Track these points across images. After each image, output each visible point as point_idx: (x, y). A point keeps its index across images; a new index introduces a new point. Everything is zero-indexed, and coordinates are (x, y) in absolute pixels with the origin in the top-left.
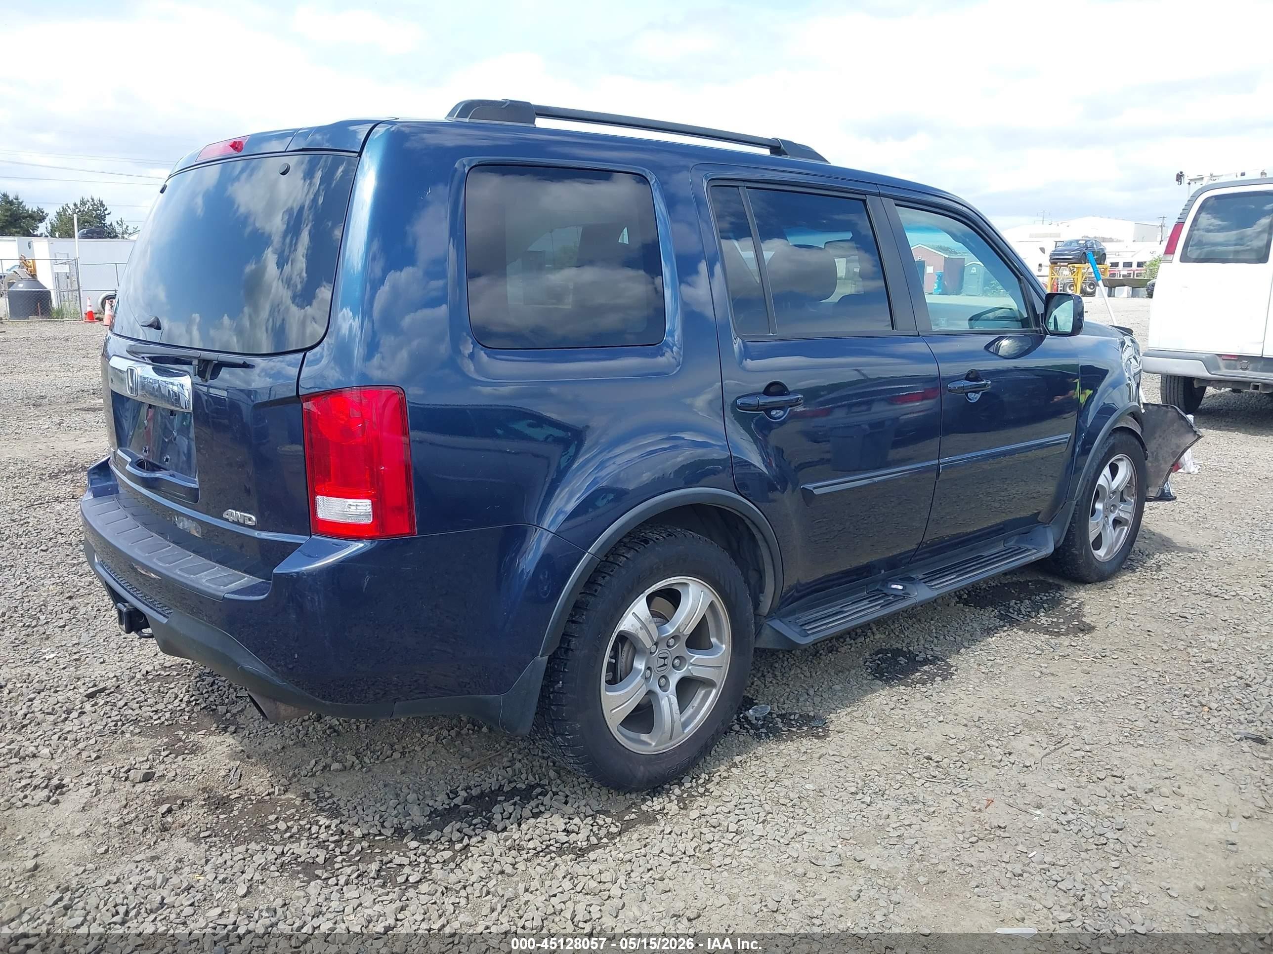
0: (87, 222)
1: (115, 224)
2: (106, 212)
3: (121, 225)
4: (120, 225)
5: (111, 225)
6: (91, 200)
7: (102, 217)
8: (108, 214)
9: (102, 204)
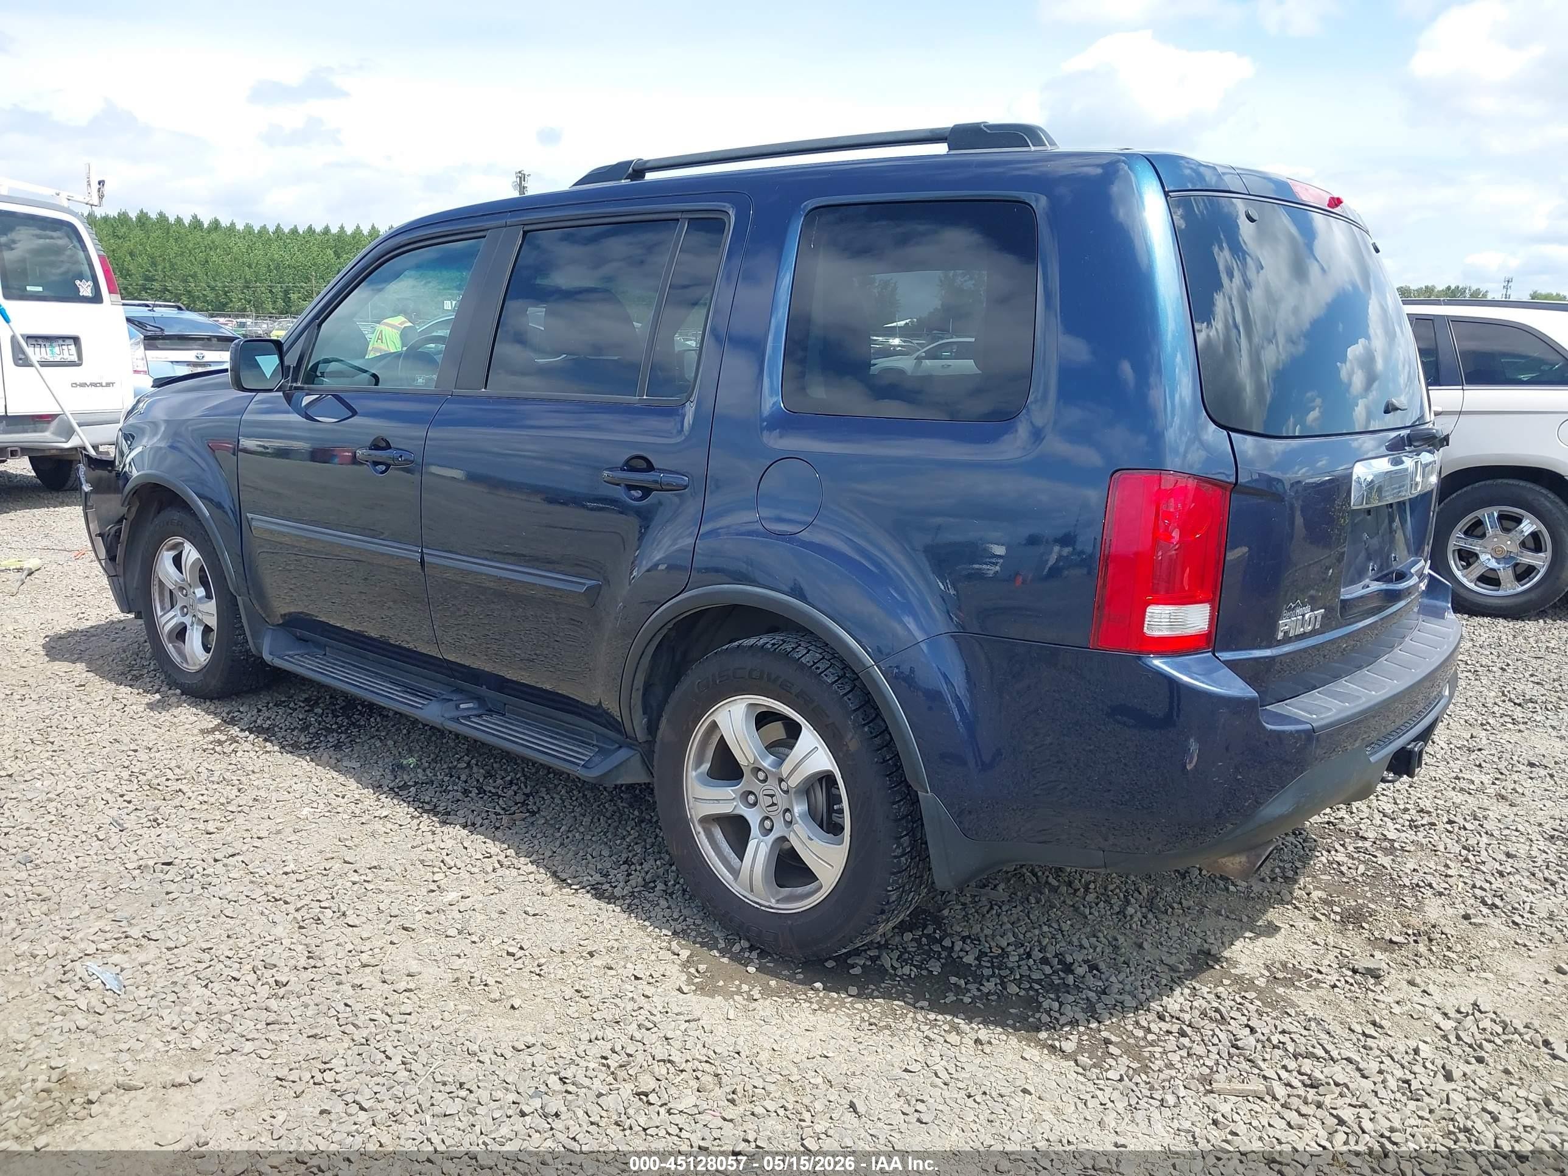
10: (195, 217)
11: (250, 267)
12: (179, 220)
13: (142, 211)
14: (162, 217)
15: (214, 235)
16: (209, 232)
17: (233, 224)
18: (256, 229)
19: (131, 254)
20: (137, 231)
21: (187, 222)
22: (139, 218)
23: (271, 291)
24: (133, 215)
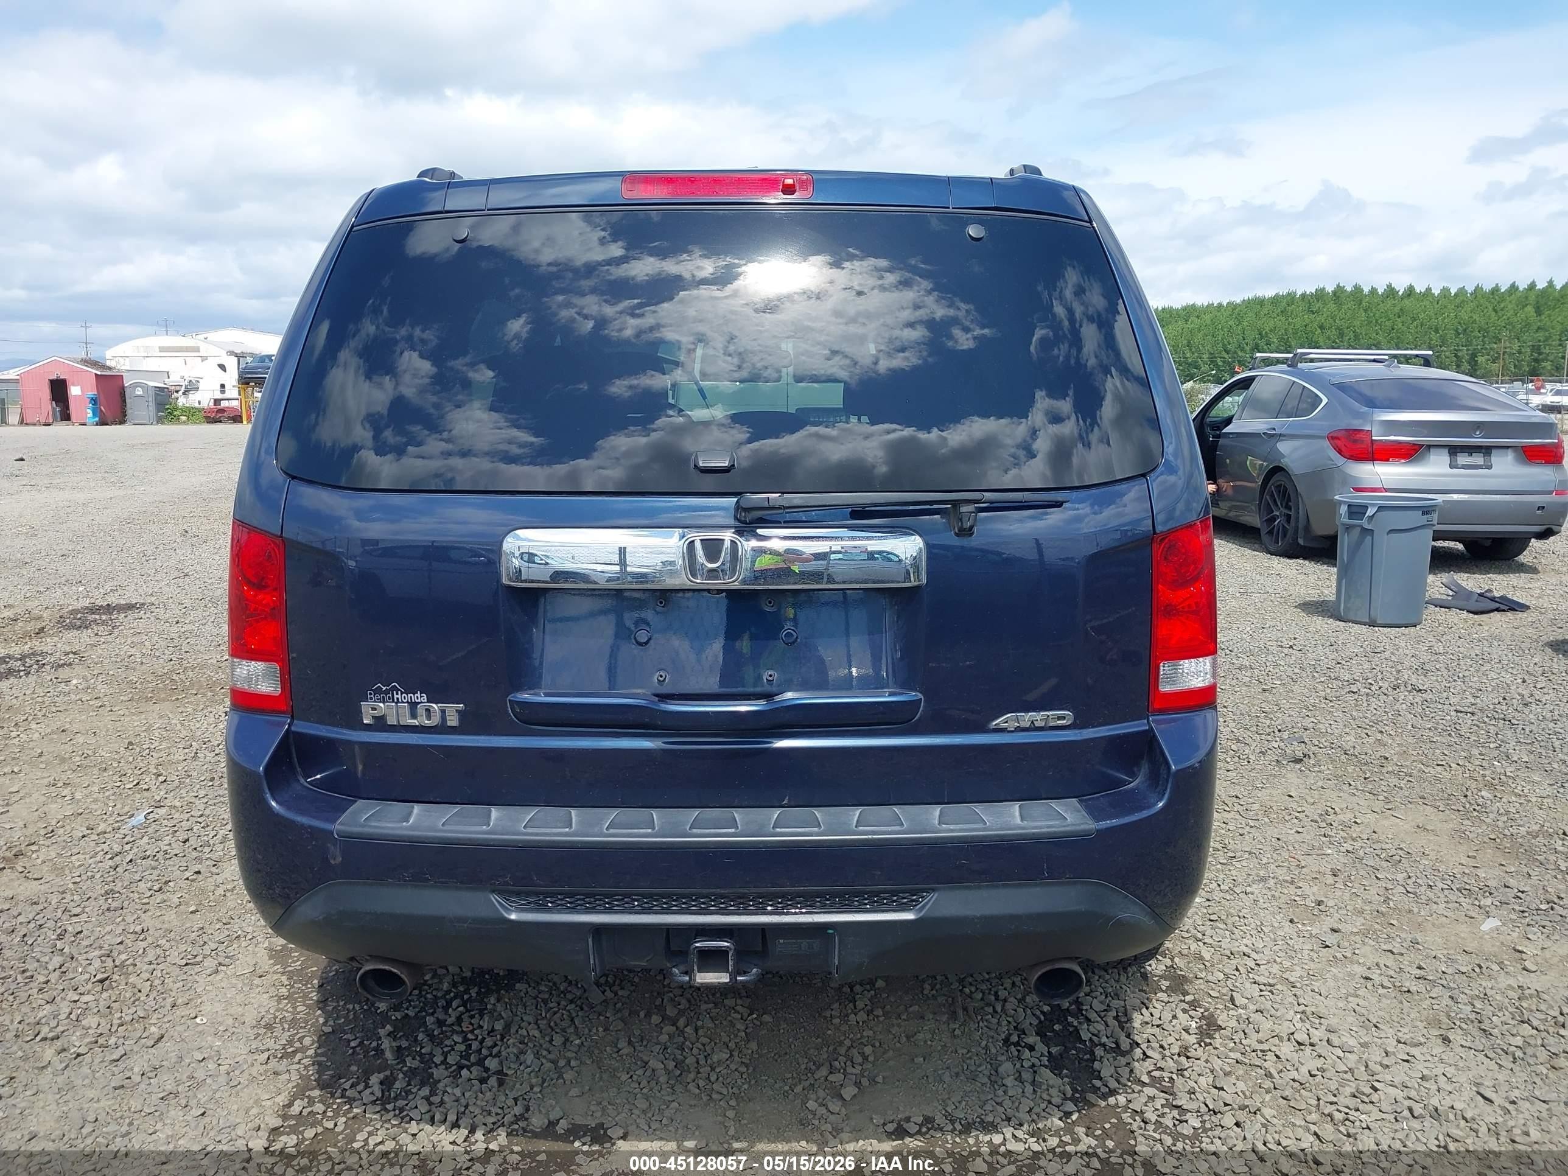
10: (1389, 286)
11: (1437, 331)
12: (1373, 291)
13: (1338, 286)
14: (1358, 289)
15: (1406, 301)
16: (1402, 299)
17: (1429, 289)
18: (1453, 291)
19: (1322, 327)
20: (1332, 306)
21: (1380, 291)
22: (1335, 293)
23: (1456, 356)
24: (1330, 289)
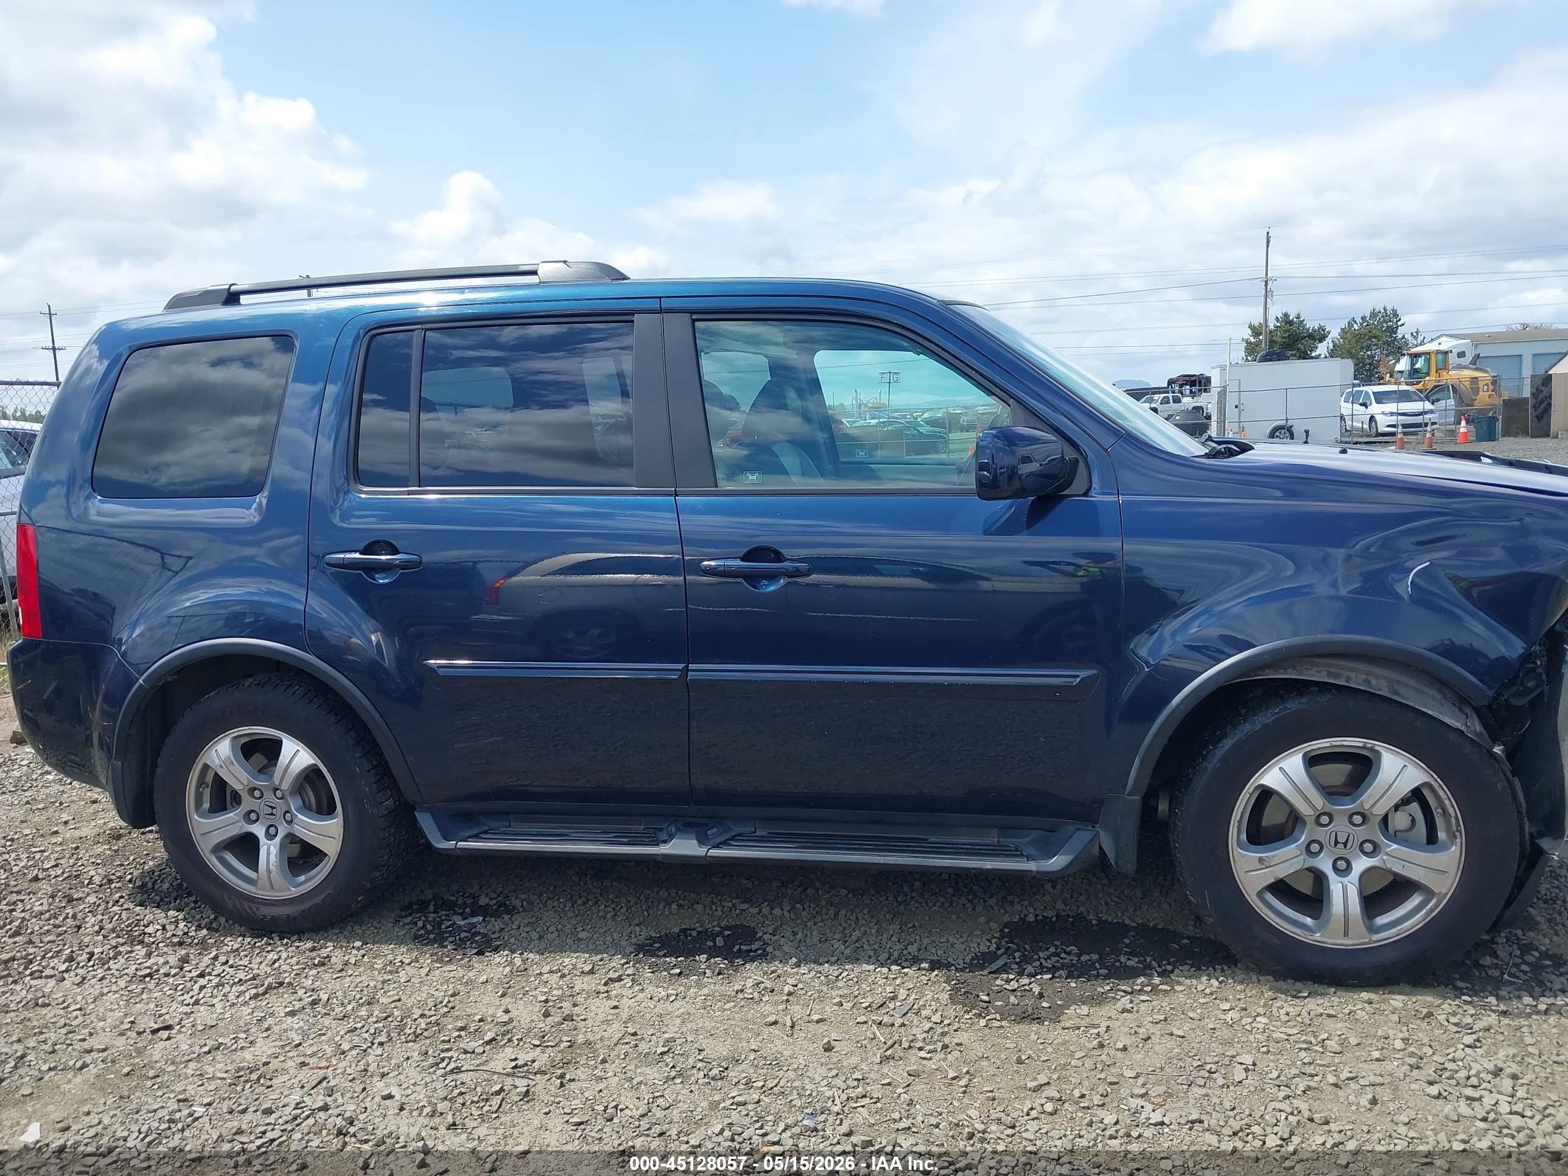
0: (1375, 337)
1: (1407, 336)
2: (1399, 323)
3: (1416, 338)
4: (1414, 337)
5: (1404, 337)
6: (1382, 311)
7: (1393, 331)
8: (1403, 325)
9: (1395, 314)
